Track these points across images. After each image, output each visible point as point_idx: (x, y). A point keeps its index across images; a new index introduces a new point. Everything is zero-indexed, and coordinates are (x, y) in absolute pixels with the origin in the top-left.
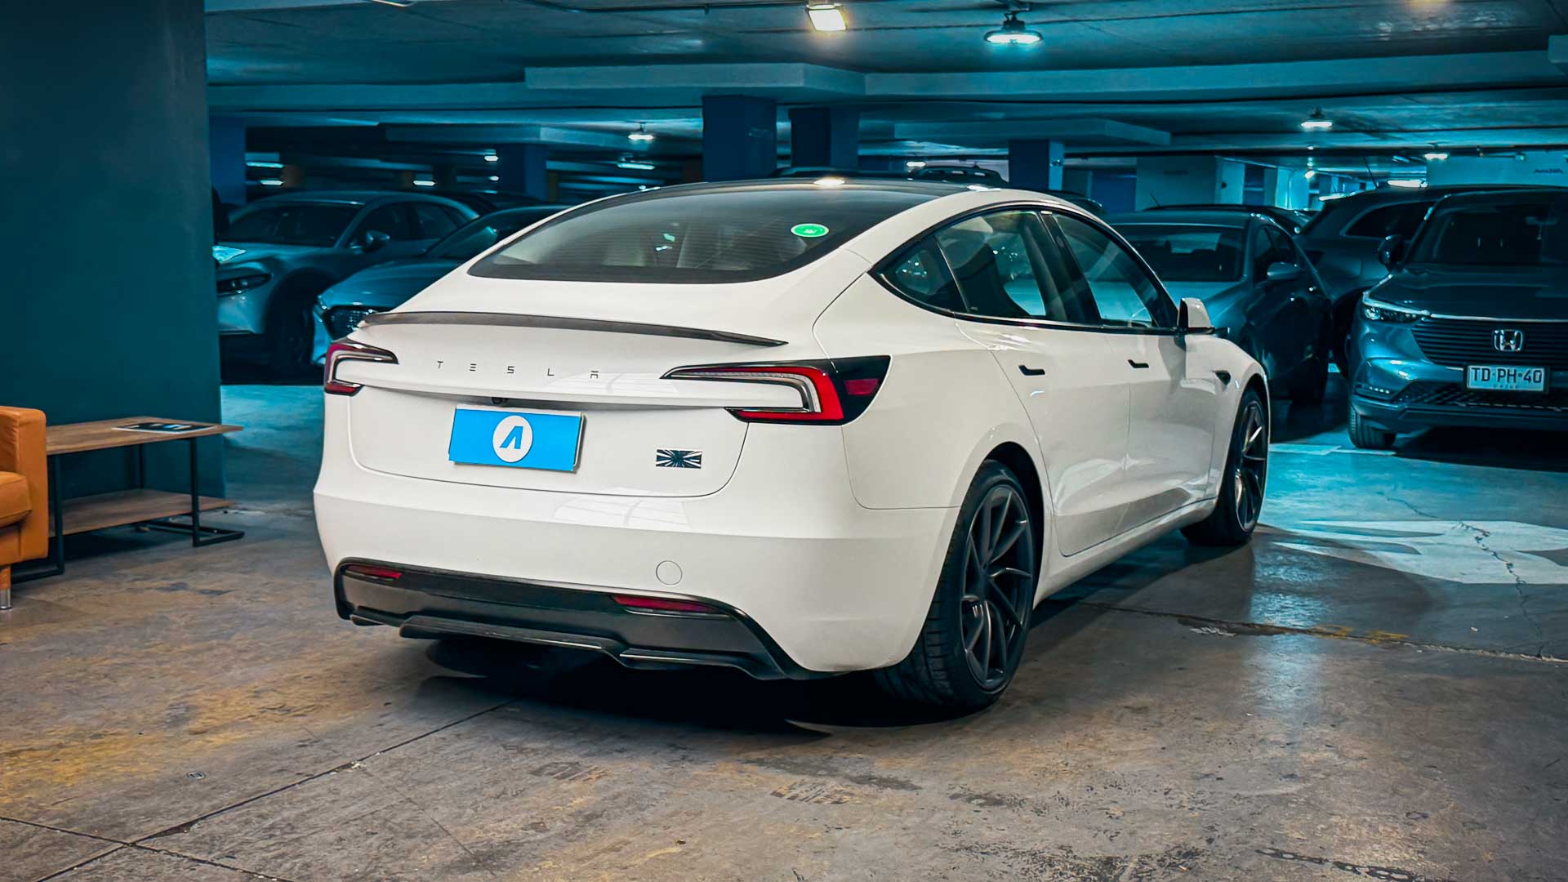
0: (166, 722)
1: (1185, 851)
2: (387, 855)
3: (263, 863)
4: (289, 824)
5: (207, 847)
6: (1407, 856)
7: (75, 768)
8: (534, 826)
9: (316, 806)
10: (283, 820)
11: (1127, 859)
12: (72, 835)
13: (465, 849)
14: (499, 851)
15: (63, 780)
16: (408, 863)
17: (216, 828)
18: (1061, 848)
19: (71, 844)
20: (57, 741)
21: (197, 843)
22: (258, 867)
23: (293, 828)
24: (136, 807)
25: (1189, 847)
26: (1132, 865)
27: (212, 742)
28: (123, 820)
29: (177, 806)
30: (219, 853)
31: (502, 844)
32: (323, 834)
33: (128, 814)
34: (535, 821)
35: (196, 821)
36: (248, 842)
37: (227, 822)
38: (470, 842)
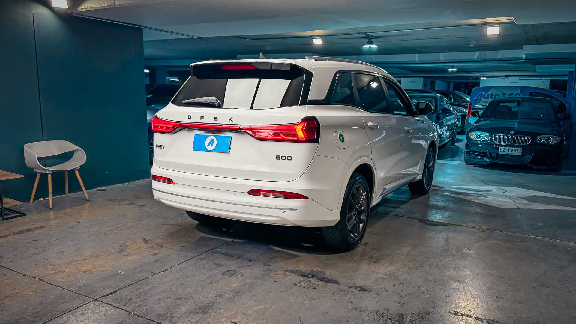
0: (118, 252)
2: (173, 306)
3: (134, 308)
4: (145, 293)
5: (118, 301)
8: (219, 296)
9: (155, 286)
10: (143, 291)
11: (407, 315)
12: (80, 295)
13: (197, 305)
14: (207, 306)
17: (123, 294)
18: (386, 309)
19: (79, 298)
21: (116, 299)
24: (101, 284)
25: (427, 310)
26: (409, 318)
27: (129, 259)
28: (95, 290)
29: (113, 284)
30: (122, 304)
31: (208, 303)
32: (155, 297)
33: (98, 287)
34: (220, 293)
35: (118, 290)
36: (131, 300)
37: (127, 291)
38: (199, 302)
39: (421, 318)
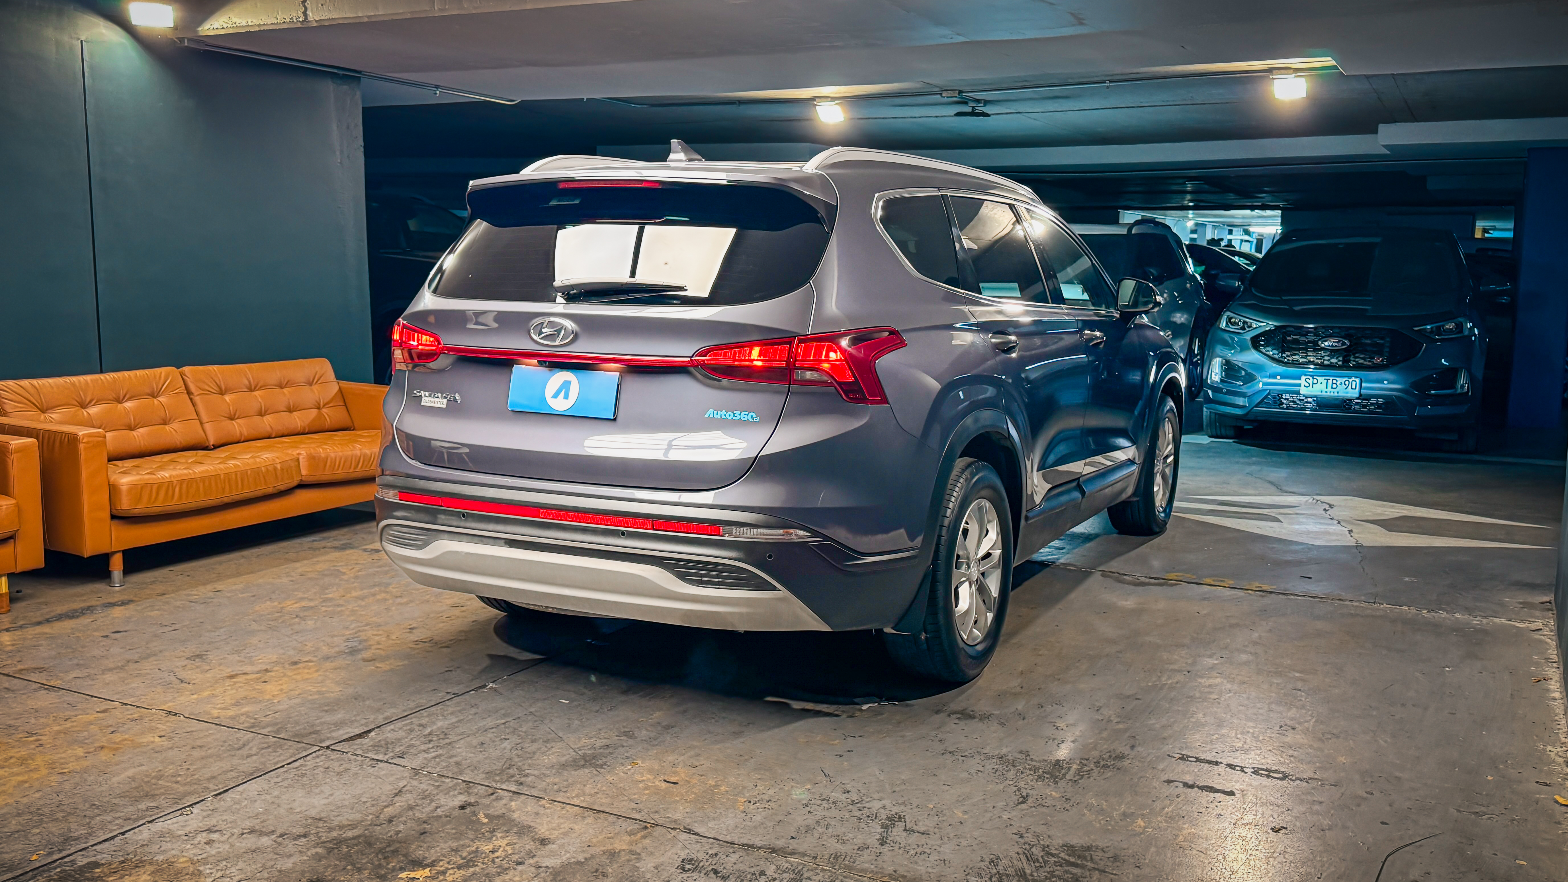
0: (345, 653)
1: (1114, 756)
2: (518, 756)
3: (425, 762)
4: (443, 732)
5: (383, 750)
6: (1282, 760)
7: (279, 688)
8: (625, 734)
9: (462, 718)
10: (438, 729)
11: (1071, 761)
12: (281, 741)
13: (575, 751)
14: (601, 753)
15: (272, 698)
16: (534, 762)
17: (389, 735)
18: (1021, 752)
19: (281, 746)
20: (264, 667)
21: (375, 746)
22: (423, 765)
23: (446, 734)
24: (329, 718)
25: (1118, 752)
26: (1075, 766)
27: (380, 667)
28: (318, 728)
29: (358, 718)
30: (392, 754)
31: (601, 747)
32: (468, 739)
33: (323, 723)
34: (626, 730)
35: (374, 729)
36: (413, 746)
37: (397, 730)
38: (578, 746)
39: (1103, 766)
